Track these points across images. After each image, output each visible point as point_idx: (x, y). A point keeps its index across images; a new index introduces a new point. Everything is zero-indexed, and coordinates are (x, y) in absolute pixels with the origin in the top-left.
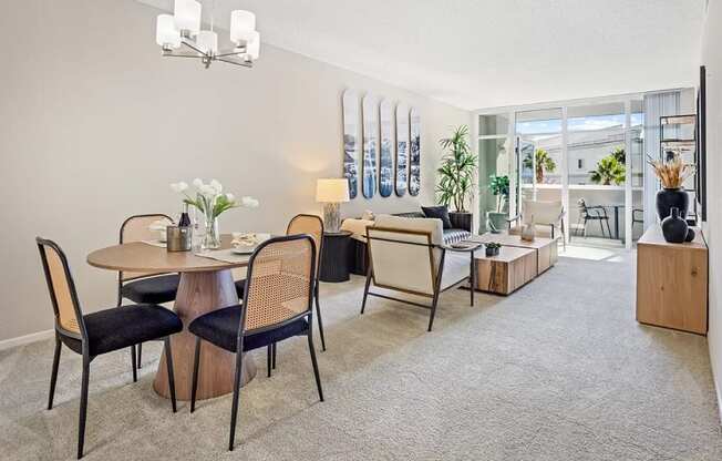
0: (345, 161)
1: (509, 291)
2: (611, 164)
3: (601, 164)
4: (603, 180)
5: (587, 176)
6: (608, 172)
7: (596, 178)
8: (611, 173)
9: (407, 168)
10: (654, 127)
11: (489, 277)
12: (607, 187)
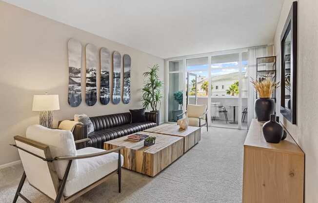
0: (70, 83)
1: (154, 175)
2: (234, 87)
3: (231, 87)
4: (231, 94)
5: (224, 92)
6: (233, 90)
7: (229, 93)
8: (235, 90)
9: (121, 88)
10: (253, 66)
11: (142, 163)
12: (233, 97)
